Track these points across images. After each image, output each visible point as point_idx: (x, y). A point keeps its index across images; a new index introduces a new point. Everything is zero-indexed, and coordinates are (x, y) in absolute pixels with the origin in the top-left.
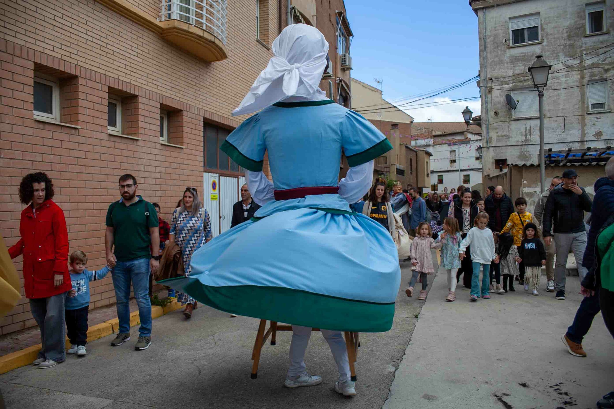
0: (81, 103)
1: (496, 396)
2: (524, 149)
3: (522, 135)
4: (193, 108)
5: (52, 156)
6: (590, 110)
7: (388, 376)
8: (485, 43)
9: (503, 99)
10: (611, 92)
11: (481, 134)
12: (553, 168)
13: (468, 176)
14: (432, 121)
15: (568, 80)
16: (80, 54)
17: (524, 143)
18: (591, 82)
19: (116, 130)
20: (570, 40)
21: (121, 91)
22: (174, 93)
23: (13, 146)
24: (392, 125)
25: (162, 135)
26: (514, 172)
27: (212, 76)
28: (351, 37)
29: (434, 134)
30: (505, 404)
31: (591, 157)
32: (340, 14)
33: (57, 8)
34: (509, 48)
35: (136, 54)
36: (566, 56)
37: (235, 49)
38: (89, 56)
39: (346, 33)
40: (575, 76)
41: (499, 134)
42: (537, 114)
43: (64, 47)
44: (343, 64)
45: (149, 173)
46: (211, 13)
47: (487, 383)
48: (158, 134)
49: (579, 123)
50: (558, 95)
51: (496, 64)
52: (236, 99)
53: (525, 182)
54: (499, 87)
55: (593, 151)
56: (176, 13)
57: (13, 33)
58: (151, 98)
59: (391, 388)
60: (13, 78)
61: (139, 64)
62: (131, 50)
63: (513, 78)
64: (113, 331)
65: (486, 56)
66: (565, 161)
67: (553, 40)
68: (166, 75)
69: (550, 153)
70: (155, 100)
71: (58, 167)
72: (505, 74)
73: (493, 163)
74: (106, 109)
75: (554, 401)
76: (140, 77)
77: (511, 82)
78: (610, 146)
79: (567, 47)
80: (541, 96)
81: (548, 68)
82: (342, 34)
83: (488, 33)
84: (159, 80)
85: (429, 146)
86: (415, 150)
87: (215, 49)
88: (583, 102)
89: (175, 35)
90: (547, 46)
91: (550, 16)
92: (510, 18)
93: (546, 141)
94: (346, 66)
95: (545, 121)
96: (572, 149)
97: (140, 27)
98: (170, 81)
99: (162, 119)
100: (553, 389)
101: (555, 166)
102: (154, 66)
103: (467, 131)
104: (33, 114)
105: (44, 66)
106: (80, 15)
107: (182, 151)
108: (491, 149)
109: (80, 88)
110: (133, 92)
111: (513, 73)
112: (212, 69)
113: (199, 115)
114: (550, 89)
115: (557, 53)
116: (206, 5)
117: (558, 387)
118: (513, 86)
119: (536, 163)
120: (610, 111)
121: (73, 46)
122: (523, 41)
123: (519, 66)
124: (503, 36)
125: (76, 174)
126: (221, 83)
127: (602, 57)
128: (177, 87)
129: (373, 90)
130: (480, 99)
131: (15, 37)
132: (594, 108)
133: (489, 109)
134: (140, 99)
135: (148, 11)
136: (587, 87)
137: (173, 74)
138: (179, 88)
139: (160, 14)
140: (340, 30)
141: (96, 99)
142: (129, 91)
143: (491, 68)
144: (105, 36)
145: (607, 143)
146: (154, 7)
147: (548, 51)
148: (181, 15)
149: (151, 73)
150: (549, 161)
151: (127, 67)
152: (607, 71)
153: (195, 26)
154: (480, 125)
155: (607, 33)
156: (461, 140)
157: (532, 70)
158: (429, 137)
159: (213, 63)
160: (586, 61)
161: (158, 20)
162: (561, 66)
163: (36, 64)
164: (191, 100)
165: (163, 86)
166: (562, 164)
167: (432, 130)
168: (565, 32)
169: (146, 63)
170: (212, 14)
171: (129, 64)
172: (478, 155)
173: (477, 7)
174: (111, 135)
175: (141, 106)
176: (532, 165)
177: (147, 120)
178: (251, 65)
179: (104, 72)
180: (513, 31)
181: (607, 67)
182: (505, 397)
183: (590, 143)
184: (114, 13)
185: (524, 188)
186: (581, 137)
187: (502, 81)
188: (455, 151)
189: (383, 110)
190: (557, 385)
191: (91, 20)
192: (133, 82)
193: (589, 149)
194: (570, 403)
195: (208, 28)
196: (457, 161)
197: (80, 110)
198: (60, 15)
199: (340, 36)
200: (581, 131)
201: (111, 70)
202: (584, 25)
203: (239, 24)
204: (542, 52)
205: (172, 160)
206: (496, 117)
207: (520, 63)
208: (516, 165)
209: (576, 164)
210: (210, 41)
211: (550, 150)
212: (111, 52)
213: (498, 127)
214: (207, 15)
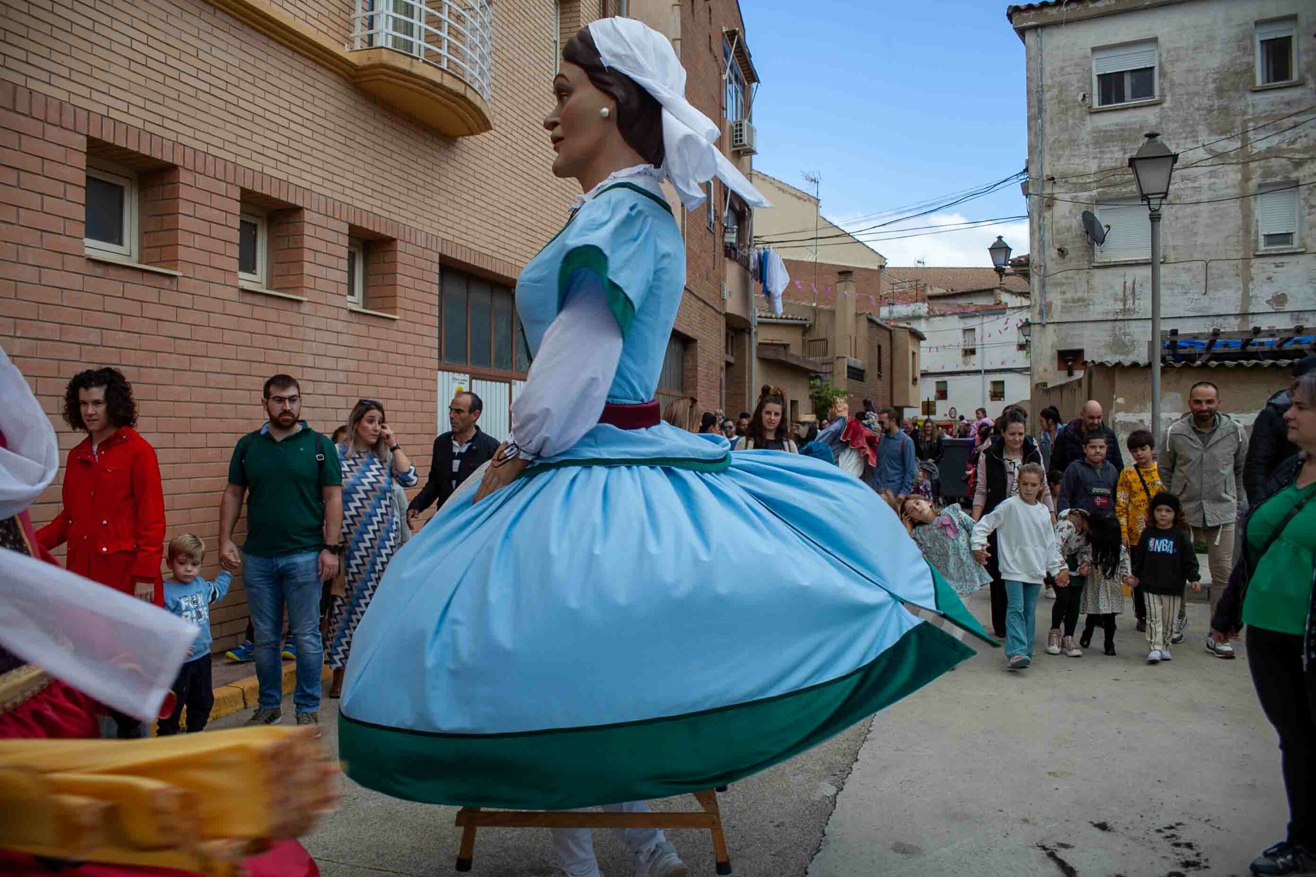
0: (183, 222)
1: (1044, 848)
2: (1120, 329)
3: (1116, 300)
4: (419, 236)
5: (122, 334)
6: (1262, 247)
7: (820, 805)
8: (1040, 101)
9: (1076, 222)
10: (1307, 211)
11: (1029, 293)
12: (1180, 370)
13: (1002, 383)
14: (926, 266)
15: (1214, 183)
16: (183, 119)
17: (1120, 317)
18: (1265, 189)
19: (256, 281)
20: (1221, 98)
21: (267, 198)
22: (379, 203)
23: (41, 312)
24: (840, 273)
25: (351, 292)
26: (1098, 380)
27: (459, 166)
28: (754, 85)
29: (929, 292)
30: (1062, 864)
31: (1261, 348)
32: (732, 34)
33: (136, 23)
34: (1092, 113)
35: (299, 120)
36: (1212, 132)
37: (509, 111)
38: (201, 123)
39: (745, 74)
40: (1232, 175)
41: (1068, 296)
42: (1146, 255)
43: (150, 106)
44: (736, 141)
45: (324, 371)
46: (458, 35)
47: (1026, 821)
48: (344, 289)
49: (1237, 275)
50: (1196, 215)
51: (1063, 148)
52: (508, 216)
53: (1120, 400)
54: (1067, 197)
55: (1263, 337)
56: (385, 34)
57: (44, 76)
58: (330, 213)
59: (827, 830)
60: (43, 170)
61: (305, 141)
62: (290, 111)
63: (1099, 176)
64: (245, 704)
65: (1042, 129)
66: (1205, 357)
67: (1185, 97)
68: (361, 164)
69: (1174, 338)
70: (337, 217)
71: (133, 357)
72: (1081, 169)
73: (1053, 358)
74: (236, 236)
75: (1163, 861)
76: (308, 168)
77: (1095, 185)
78: (1301, 327)
79: (1215, 113)
80: (1155, 218)
81: (1170, 160)
82: (736, 77)
83: (1047, 81)
84: (347, 175)
85: (918, 318)
86: (888, 326)
87: (465, 110)
88: (1247, 232)
89: (383, 80)
90: (1171, 109)
91: (1178, 45)
92: (1094, 50)
93: (1164, 312)
94: (745, 145)
95: (1163, 270)
96: (1222, 330)
97: (309, 63)
98: (370, 176)
99: (352, 257)
100: (1163, 835)
101: (1183, 366)
102: (338, 146)
103: (999, 288)
104: (84, 246)
105: (108, 144)
106: (185, 37)
107: (394, 325)
108: (1050, 328)
109: (183, 192)
110: (291, 200)
111: (1099, 166)
112: (458, 152)
113: (430, 250)
114: (1178, 201)
115: (1192, 126)
116: (449, 17)
117: (1172, 832)
118: (1099, 193)
119: (1143, 360)
120: (1303, 250)
121: (168, 102)
122: (1121, 98)
123: (1112, 152)
124: (1078, 87)
125: (171, 372)
126: (478, 182)
127: (1288, 134)
128: (385, 190)
129: (799, 198)
130: (1027, 221)
131: (49, 84)
132: (1268, 243)
133: (1046, 243)
134: (308, 216)
135: (324, 29)
136: (1255, 199)
137: (377, 163)
138: (389, 192)
139: (351, 35)
140: (731, 68)
141: (216, 215)
142: (284, 198)
143: (1052, 155)
144: (234, 81)
145: (1298, 319)
146: (339, 21)
147: (1176, 121)
148: (395, 39)
149: (330, 159)
150: (1173, 355)
151: (281, 148)
152: (1298, 164)
153: (424, 62)
154: (1026, 275)
155: (1301, 84)
156: (986, 306)
157: (1137, 163)
158: (919, 298)
159: (460, 139)
160: (1254, 145)
161: (347, 49)
162: (1201, 154)
163: (91, 141)
164: (413, 217)
165: (357, 187)
166: (1199, 363)
167: (925, 285)
168: (1210, 80)
169: (321, 138)
170: (460, 36)
171: (285, 141)
172: (1023, 340)
173: (1025, 24)
174: (244, 291)
175: (308, 230)
176: (1135, 365)
177: (321, 259)
178: (540, 144)
179: (231, 157)
180: (1099, 76)
181: (1298, 156)
182: (1063, 849)
183: (1259, 318)
184: (253, 33)
185: (1117, 412)
186: (1242, 306)
187: (1076, 184)
188: (974, 330)
189: (820, 242)
190: (1171, 828)
191: (206, 47)
192: (292, 179)
193: (1257, 331)
194: (1195, 864)
195: (452, 65)
196: (977, 350)
197: (182, 238)
198: (143, 38)
199: (731, 82)
200: (1241, 292)
201: (247, 154)
202: (1250, 67)
203: (517, 56)
204: (1161, 123)
205: (373, 344)
206: (1060, 260)
207: (1114, 146)
208: (1102, 364)
209: (1228, 363)
210: (457, 95)
211: (1174, 332)
212: (249, 116)
213: (1064, 281)
214: (449, 38)
